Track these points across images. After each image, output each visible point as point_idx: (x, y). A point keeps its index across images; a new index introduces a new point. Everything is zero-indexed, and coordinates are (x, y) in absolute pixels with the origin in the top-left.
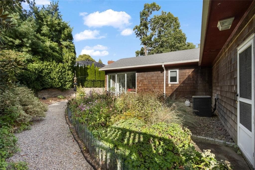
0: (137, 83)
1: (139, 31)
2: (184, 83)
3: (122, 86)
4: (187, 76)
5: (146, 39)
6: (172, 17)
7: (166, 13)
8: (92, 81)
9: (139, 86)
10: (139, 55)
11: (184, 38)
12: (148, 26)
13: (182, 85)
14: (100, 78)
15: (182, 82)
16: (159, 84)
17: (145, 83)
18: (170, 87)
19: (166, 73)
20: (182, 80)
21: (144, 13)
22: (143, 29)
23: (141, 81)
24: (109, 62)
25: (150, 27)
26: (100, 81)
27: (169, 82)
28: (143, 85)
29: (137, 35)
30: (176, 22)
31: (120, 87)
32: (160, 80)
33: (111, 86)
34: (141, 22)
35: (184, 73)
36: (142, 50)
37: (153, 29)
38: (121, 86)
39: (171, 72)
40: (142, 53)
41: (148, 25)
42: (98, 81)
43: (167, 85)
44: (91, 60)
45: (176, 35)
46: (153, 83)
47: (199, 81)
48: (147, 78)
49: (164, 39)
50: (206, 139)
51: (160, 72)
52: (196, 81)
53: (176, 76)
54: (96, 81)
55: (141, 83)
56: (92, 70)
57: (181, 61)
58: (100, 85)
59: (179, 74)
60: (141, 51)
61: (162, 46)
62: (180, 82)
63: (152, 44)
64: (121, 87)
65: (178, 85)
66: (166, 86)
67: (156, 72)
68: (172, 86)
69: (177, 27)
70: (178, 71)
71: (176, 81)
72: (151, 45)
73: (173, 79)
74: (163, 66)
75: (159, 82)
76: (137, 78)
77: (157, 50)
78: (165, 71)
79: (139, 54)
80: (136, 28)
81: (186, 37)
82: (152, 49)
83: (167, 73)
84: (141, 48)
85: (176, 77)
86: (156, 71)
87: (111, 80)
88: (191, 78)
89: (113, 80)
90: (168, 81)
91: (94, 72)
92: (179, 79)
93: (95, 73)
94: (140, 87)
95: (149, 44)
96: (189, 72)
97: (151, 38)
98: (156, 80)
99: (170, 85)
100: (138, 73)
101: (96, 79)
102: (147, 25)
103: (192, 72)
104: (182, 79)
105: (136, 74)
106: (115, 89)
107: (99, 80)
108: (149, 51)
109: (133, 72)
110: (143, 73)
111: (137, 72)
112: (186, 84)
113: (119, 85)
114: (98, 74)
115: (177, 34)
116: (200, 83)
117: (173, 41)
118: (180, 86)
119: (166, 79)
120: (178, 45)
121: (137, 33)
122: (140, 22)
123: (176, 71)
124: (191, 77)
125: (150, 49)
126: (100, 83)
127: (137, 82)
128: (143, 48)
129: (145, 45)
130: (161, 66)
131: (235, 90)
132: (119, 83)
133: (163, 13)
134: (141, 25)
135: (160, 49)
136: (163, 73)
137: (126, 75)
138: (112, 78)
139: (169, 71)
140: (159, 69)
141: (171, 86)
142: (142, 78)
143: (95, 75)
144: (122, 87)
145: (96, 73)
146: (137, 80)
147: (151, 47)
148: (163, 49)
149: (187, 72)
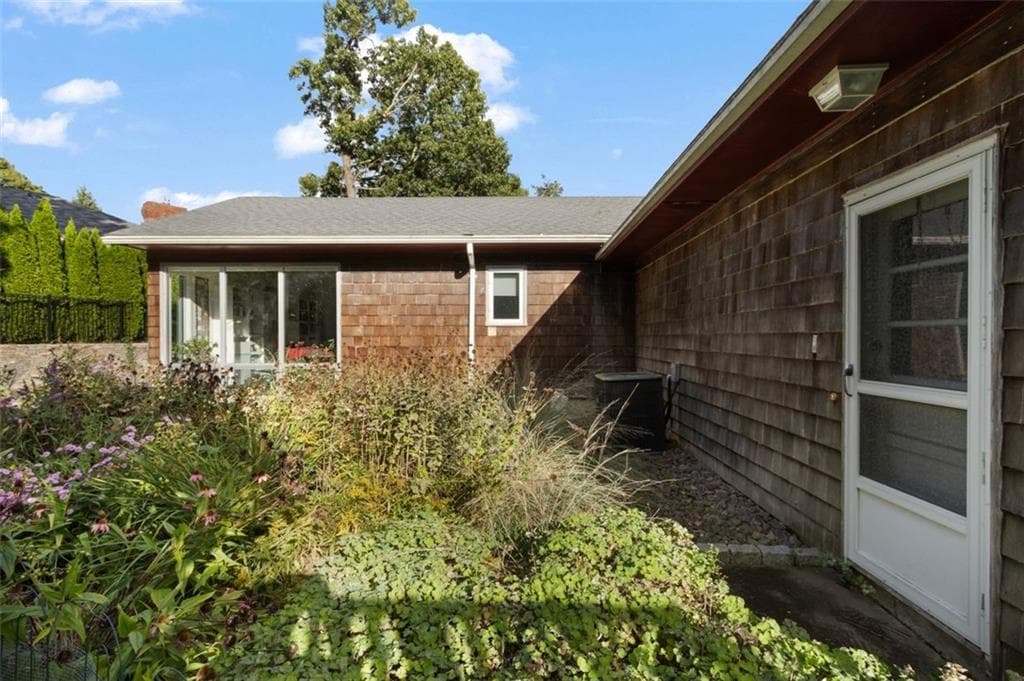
0: (342, 320)
1: (319, 87)
2: (544, 321)
3: (252, 333)
4: (557, 297)
5: (352, 131)
6: (459, 67)
7: (438, 41)
8: (35, 302)
9: (356, 334)
10: (319, 194)
11: (503, 156)
12: (359, 75)
13: (540, 331)
14: (97, 288)
15: (537, 319)
16: (446, 325)
17: (385, 322)
18: (494, 341)
19: (477, 281)
20: (540, 311)
21: (344, 12)
22: (339, 85)
23: (363, 310)
24: (151, 211)
25: (370, 82)
26: (98, 303)
27: (490, 319)
28: (371, 331)
29: (309, 103)
30: (471, 86)
31: (239, 340)
32: (451, 308)
33: (188, 334)
34: (330, 50)
35: (544, 283)
36: (334, 174)
37: (384, 95)
38: (246, 334)
39: (496, 275)
40: (333, 187)
41: (360, 70)
42: (81, 303)
43: (481, 330)
44: (18, 183)
45: (476, 137)
46: (419, 320)
47: (597, 318)
48: (394, 298)
49: (431, 144)
50: (730, 551)
51: (452, 274)
52: (585, 316)
53: (514, 294)
54: (67, 306)
55: (363, 320)
56: (39, 237)
57: (542, 235)
58: (101, 327)
59: (528, 288)
60: (328, 179)
61: (420, 172)
62: (530, 317)
63: (378, 156)
64: (244, 339)
65: (523, 333)
66: (477, 336)
67: (433, 276)
68: (502, 336)
69: (478, 111)
70: (523, 274)
71: (516, 316)
72: (373, 158)
73: (506, 307)
74: (470, 250)
75: (446, 316)
76: (344, 294)
77: (401, 185)
78: (473, 271)
79: (314, 193)
80: (306, 71)
81: (508, 153)
82: (377, 178)
83: (481, 282)
84: (328, 165)
85: (516, 299)
86: (436, 269)
87: (188, 305)
88: (569, 305)
89: (197, 302)
90: (484, 315)
91: (53, 251)
92: (529, 305)
93: (63, 256)
94: (358, 339)
95: (365, 155)
96: (561, 281)
97: (374, 131)
98: (433, 307)
99: (492, 332)
100: (348, 273)
101: (67, 290)
102: (357, 72)
103: (572, 283)
104: (537, 307)
105: (339, 275)
106: (210, 349)
107: (92, 302)
108: (362, 185)
109: (324, 268)
110: (374, 274)
111: (343, 269)
112: (553, 326)
113: (237, 328)
114: (81, 263)
115: (479, 135)
116: (600, 323)
117: (463, 160)
118: (530, 335)
119: (477, 305)
120: (480, 176)
121: (310, 95)
122: (325, 46)
123: (516, 276)
124: (571, 302)
125: (371, 178)
126: (100, 315)
127: (343, 315)
128: (335, 165)
129: (347, 157)
130: (463, 247)
131: (814, 351)
132: (235, 320)
133: (424, 37)
134: (328, 63)
135: (415, 184)
136: (465, 277)
137: (281, 277)
138: (190, 289)
139: (490, 274)
140: (450, 259)
141: (498, 337)
142: (368, 299)
143: (64, 270)
144: (252, 339)
145: (70, 259)
146: (344, 305)
147: (371, 169)
148: (428, 186)
149: (558, 280)
